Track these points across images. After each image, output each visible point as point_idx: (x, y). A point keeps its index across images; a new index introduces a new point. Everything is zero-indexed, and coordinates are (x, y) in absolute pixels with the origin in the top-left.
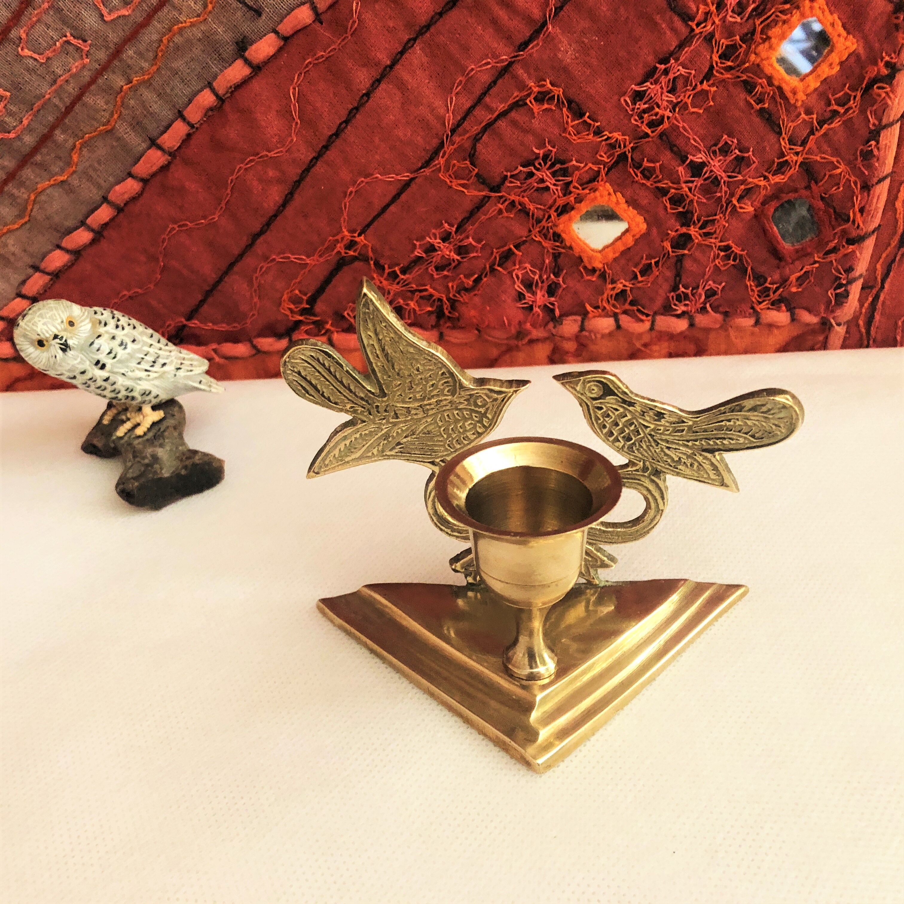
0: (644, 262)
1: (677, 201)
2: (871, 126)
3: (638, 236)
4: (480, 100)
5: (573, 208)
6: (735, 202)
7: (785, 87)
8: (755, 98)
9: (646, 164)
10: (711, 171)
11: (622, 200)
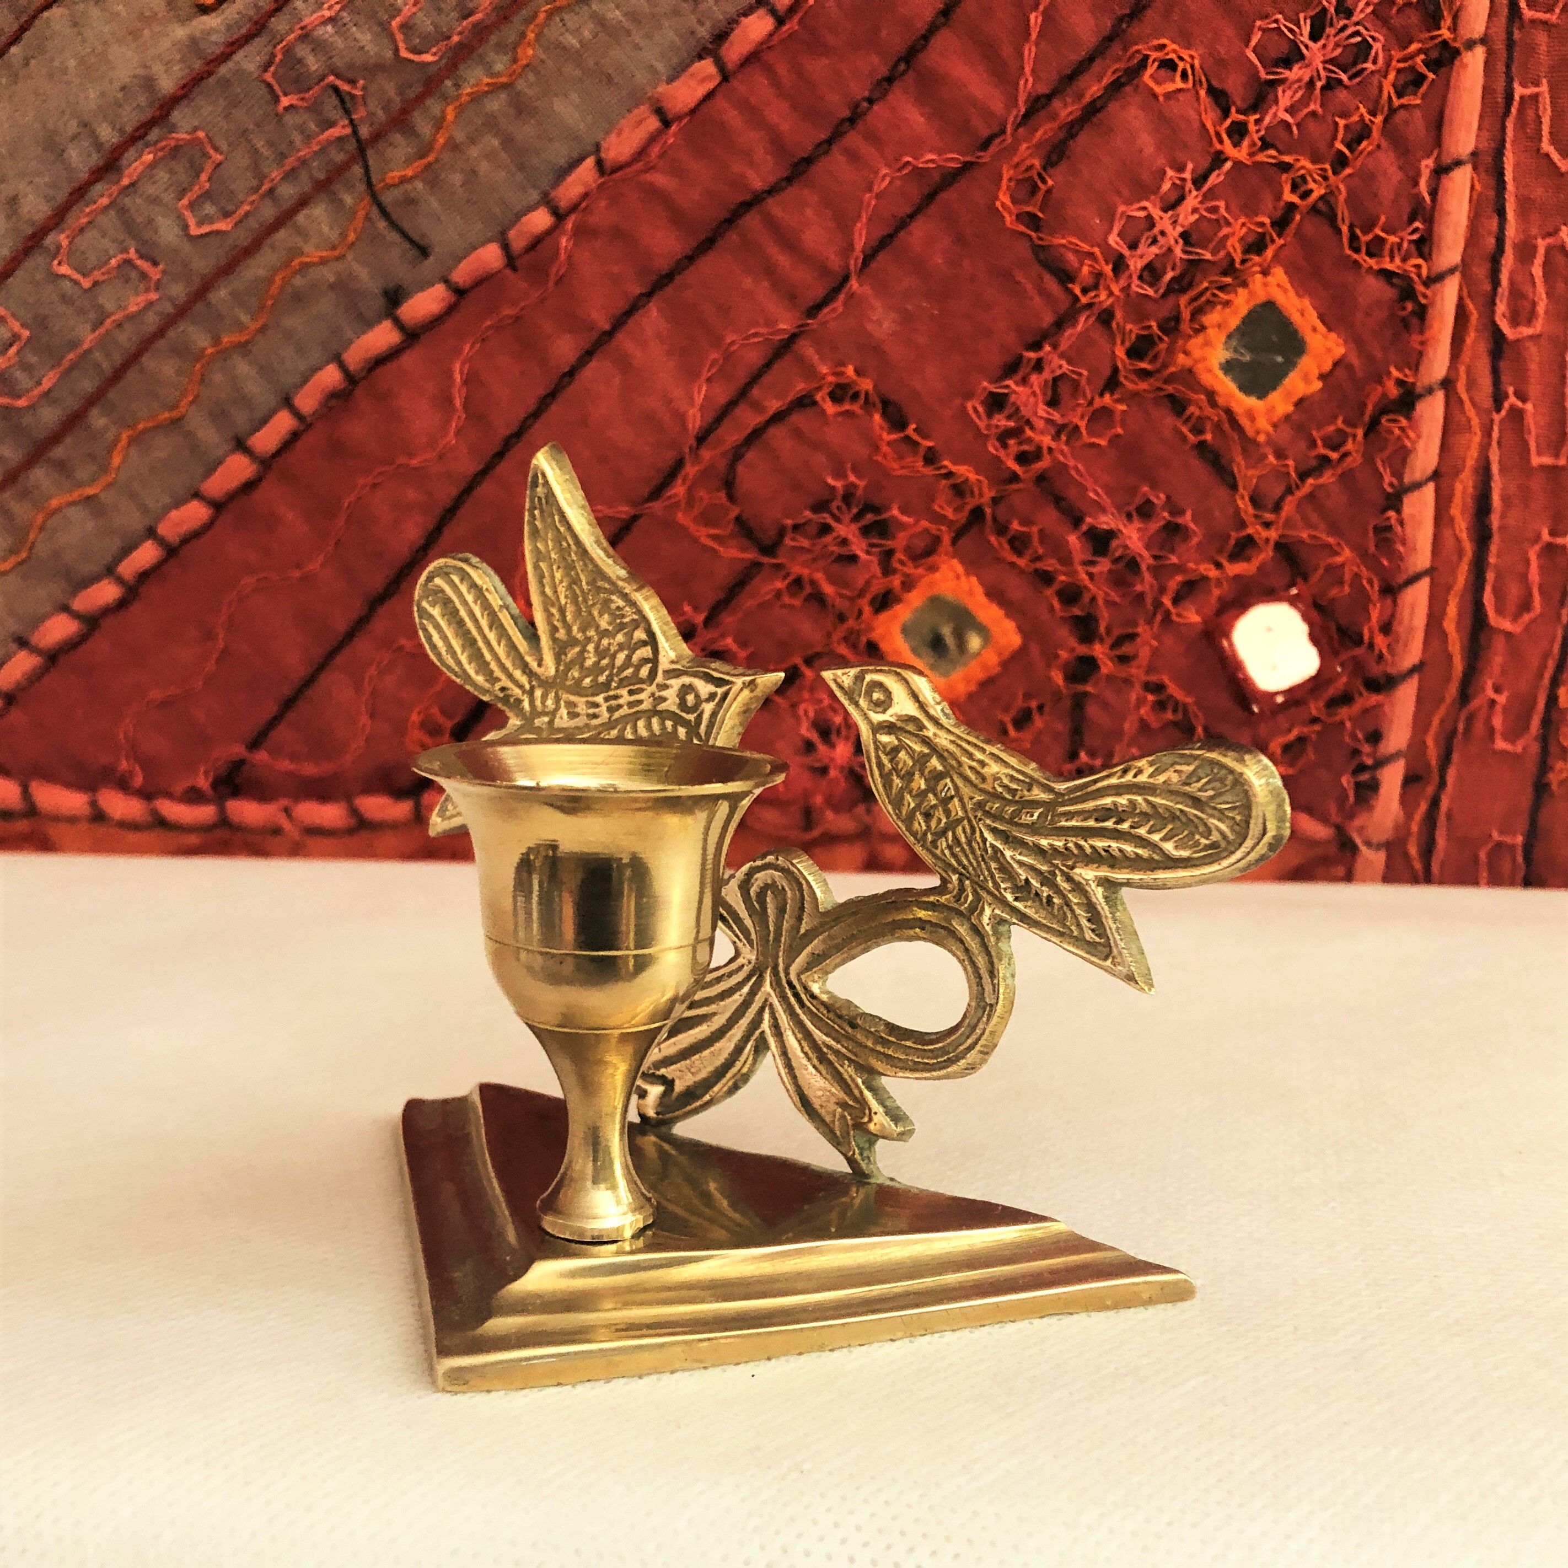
0: (1020, 703)
1: (1070, 595)
2: (1386, 486)
3: (1006, 655)
4: (743, 393)
5: (898, 600)
6: (1167, 601)
7: (1237, 409)
8: (1190, 425)
9: (1015, 526)
10: (1126, 547)
11: (979, 590)
